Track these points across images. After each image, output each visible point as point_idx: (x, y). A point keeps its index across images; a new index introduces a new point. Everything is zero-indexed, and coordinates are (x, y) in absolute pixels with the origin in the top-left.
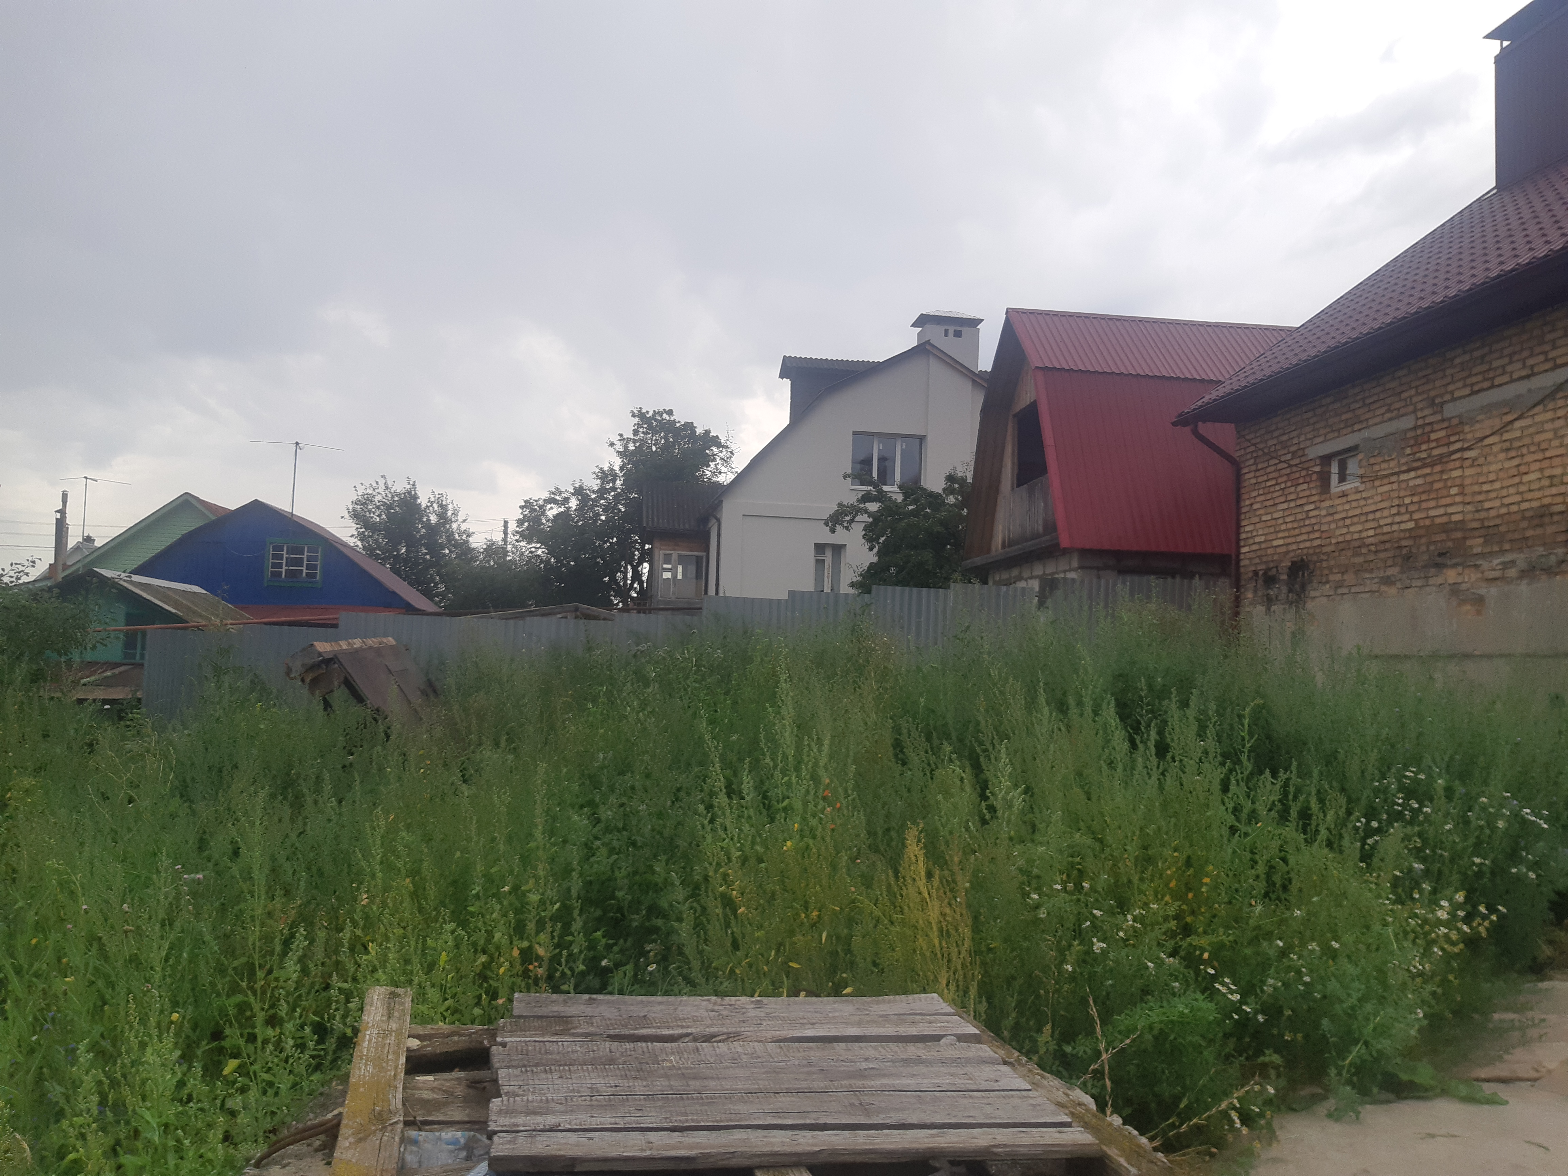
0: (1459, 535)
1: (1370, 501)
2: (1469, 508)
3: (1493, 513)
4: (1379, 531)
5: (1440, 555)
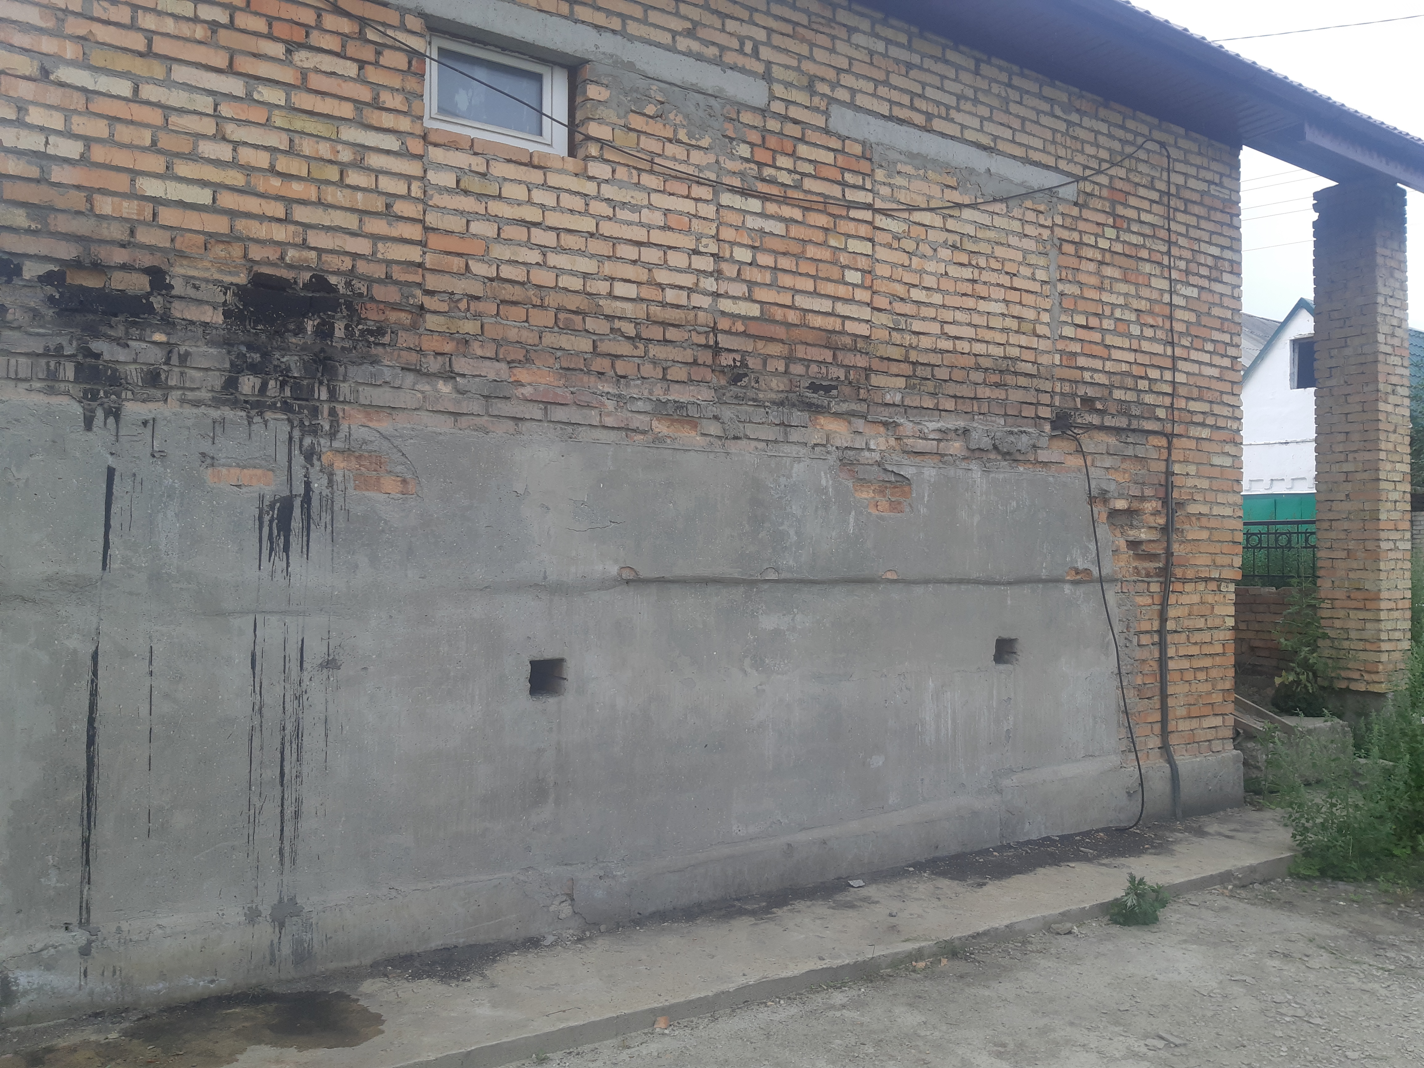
5: (814, 387)
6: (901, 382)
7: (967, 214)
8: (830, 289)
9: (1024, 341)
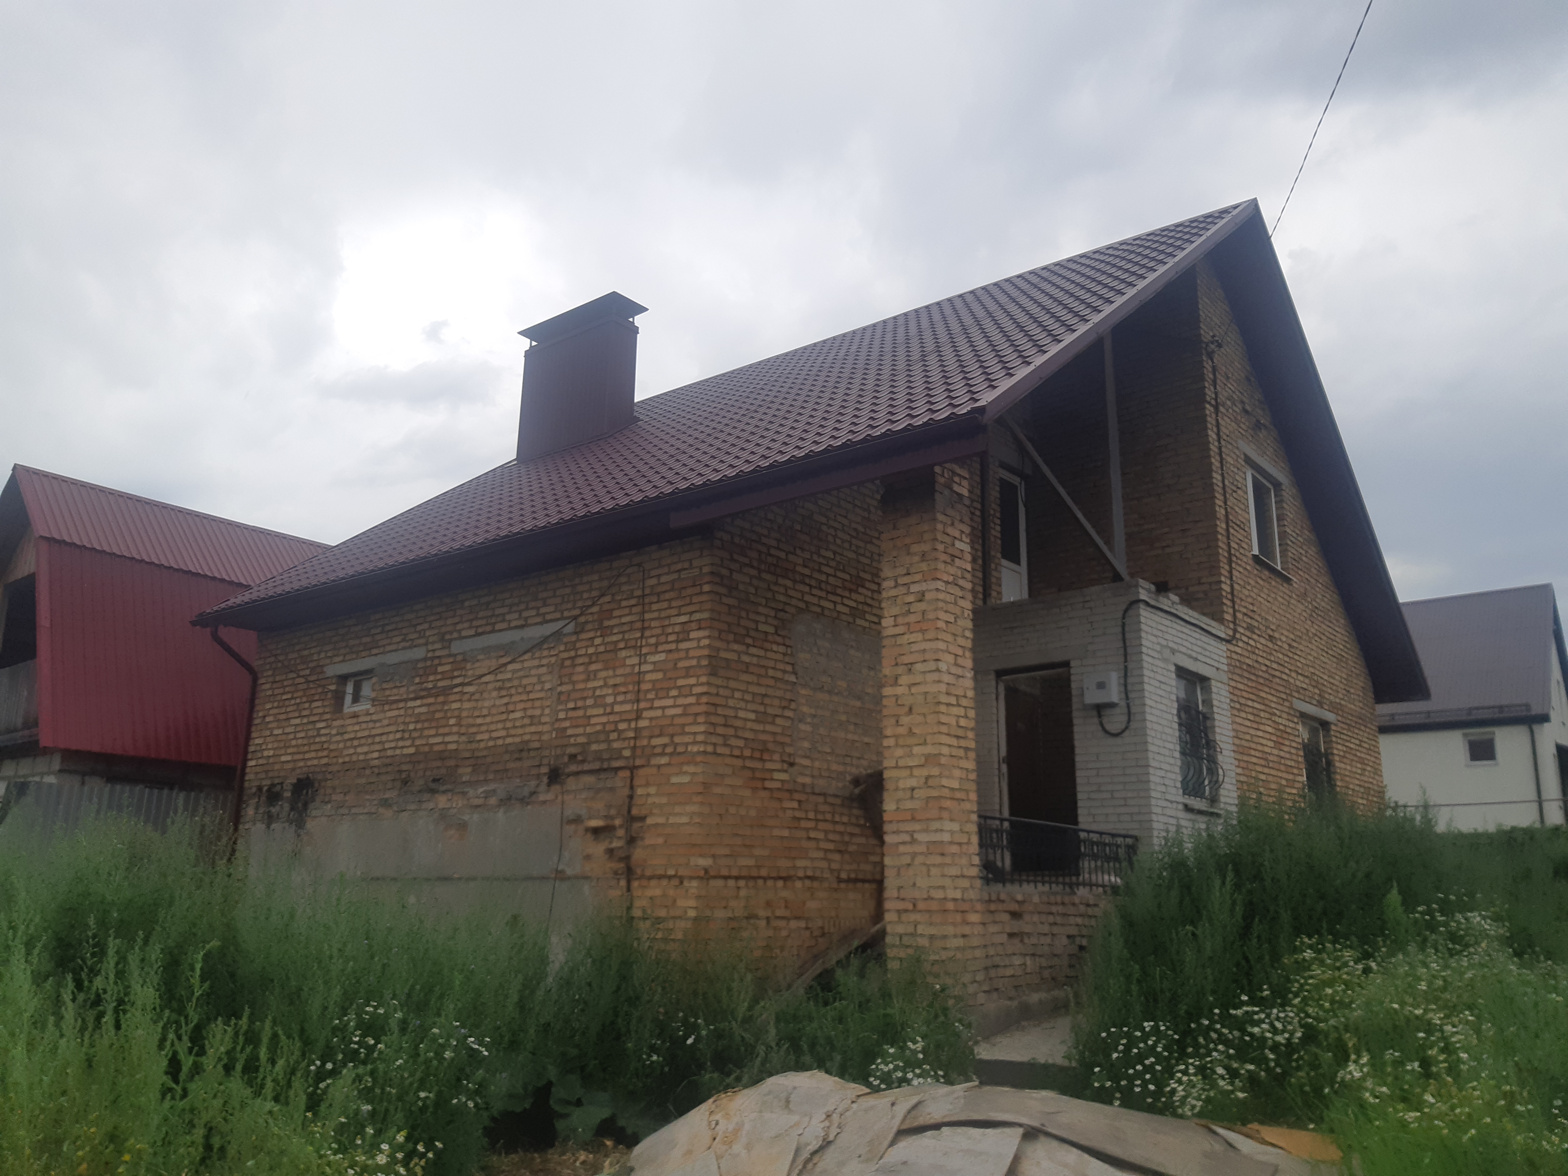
0: (452, 763)
1: (378, 725)
2: (464, 738)
3: (482, 745)
4: (382, 754)
5: (434, 781)
6: (469, 770)
7: (510, 667)
8: (441, 731)
9: (533, 729)
